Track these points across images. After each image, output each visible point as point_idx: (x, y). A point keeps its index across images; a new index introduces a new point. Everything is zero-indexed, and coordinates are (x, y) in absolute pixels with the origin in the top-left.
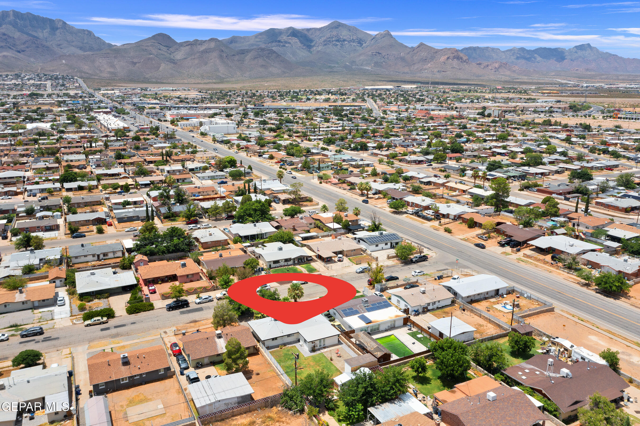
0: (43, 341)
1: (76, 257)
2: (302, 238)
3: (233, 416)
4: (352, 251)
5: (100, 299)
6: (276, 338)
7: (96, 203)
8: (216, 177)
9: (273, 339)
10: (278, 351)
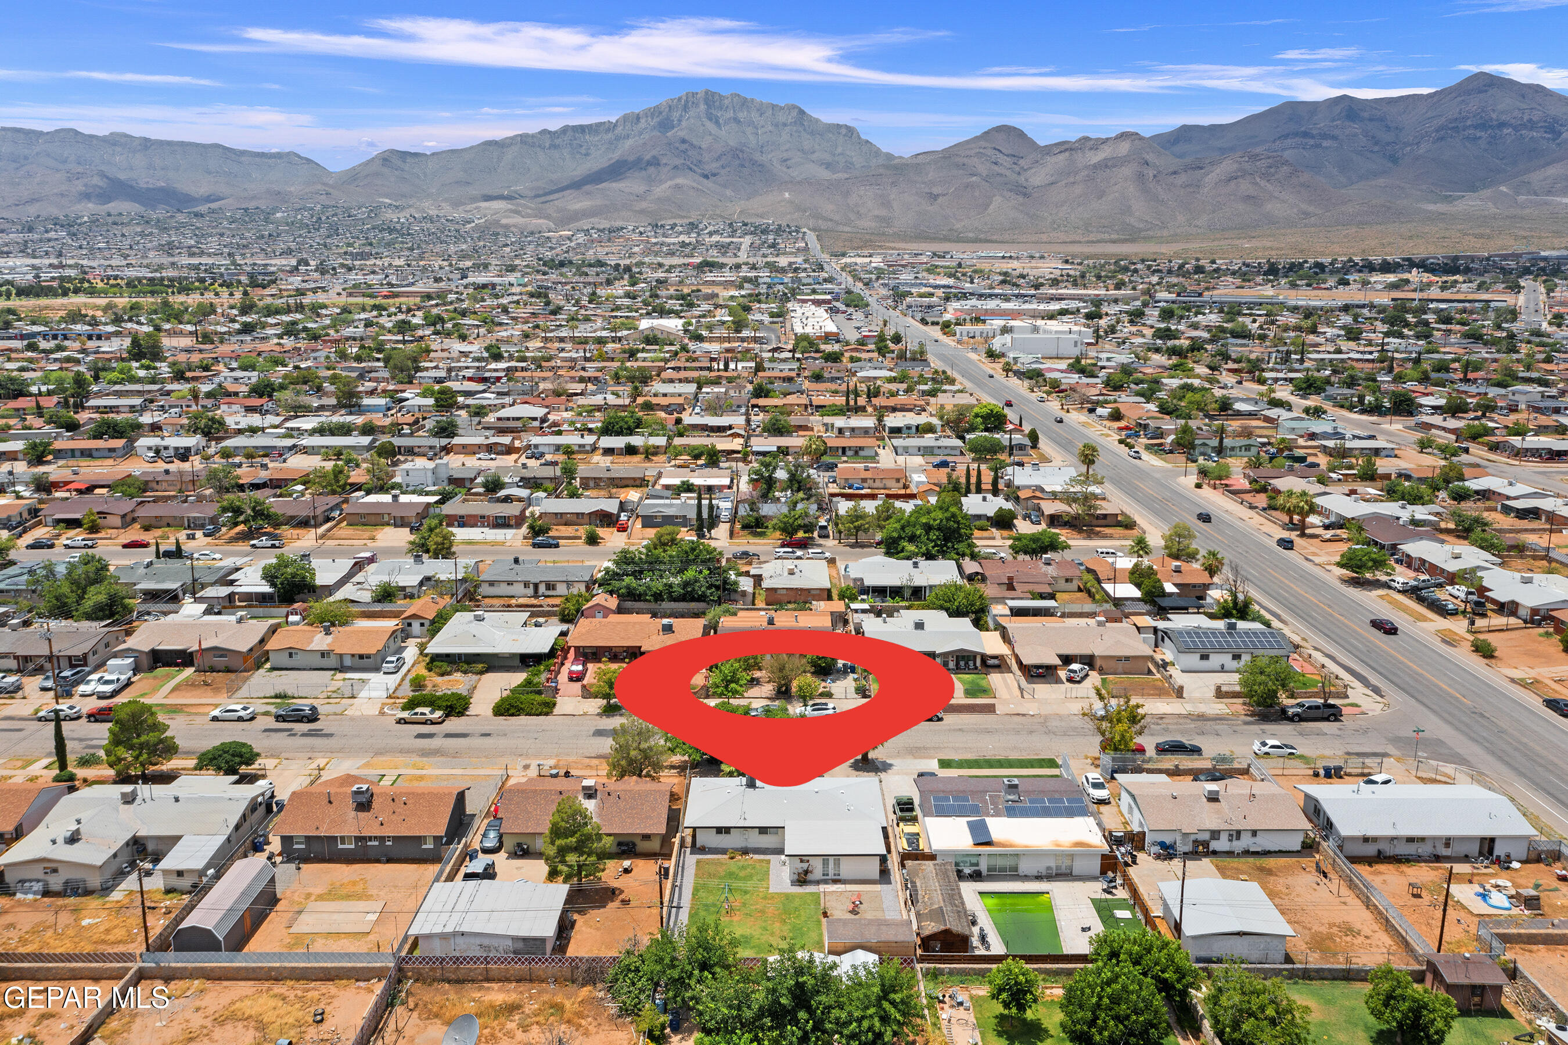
0: (303, 735)
1: (492, 583)
2: (1011, 609)
3: (488, 980)
4: (1119, 659)
5: (465, 672)
6: (727, 830)
7: (631, 482)
8: (936, 451)
9: (720, 830)
10: (719, 863)
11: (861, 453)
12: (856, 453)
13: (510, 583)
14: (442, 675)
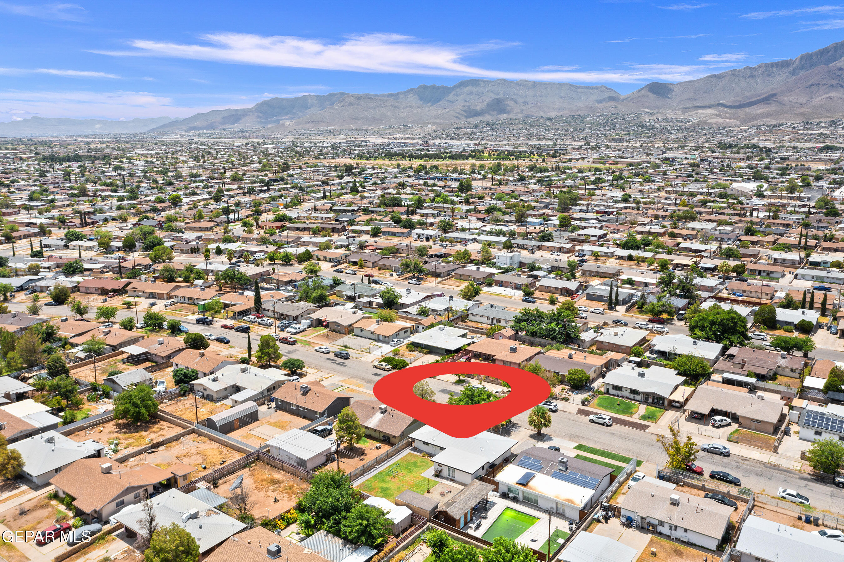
2: (724, 378)
4: (753, 420)
6: (427, 444)
8: (825, 280)
10: (417, 456)
11: (772, 275)
12: (768, 274)
13: (481, 316)
14: (410, 351)
